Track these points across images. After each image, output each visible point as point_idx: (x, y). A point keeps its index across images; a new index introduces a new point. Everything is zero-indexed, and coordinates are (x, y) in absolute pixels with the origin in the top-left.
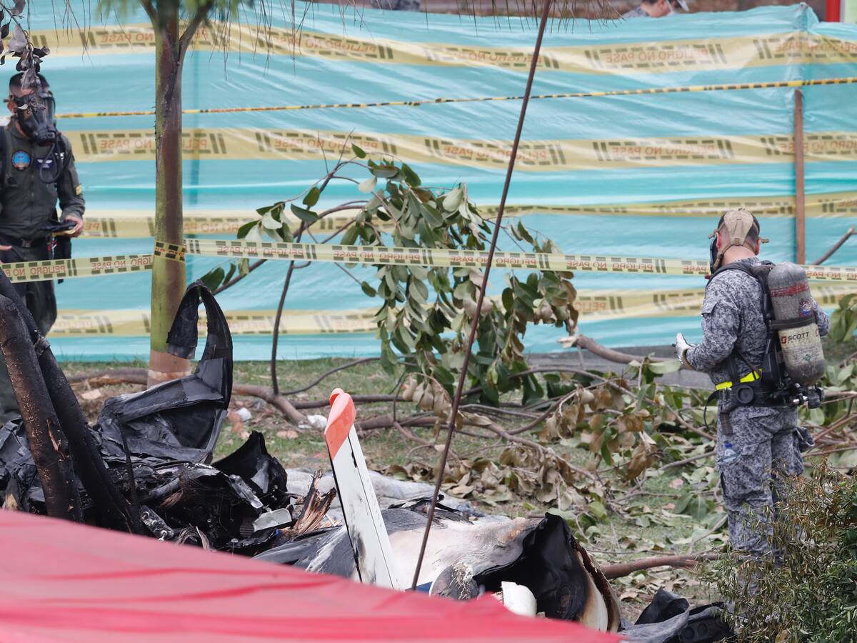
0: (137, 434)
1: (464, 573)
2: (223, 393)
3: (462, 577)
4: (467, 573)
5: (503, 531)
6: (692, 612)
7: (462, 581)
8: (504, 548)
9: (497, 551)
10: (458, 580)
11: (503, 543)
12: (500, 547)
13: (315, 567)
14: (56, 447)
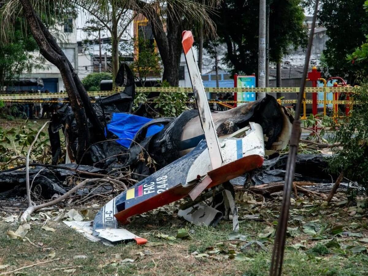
0: (106, 109)
1: (229, 124)
2: (132, 96)
3: (229, 125)
4: (230, 124)
5: (244, 108)
6: (281, 157)
7: (228, 127)
8: (245, 114)
9: (242, 115)
10: (227, 127)
11: (244, 112)
12: (243, 114)
13: (168, 131)
14: (79, 104)
